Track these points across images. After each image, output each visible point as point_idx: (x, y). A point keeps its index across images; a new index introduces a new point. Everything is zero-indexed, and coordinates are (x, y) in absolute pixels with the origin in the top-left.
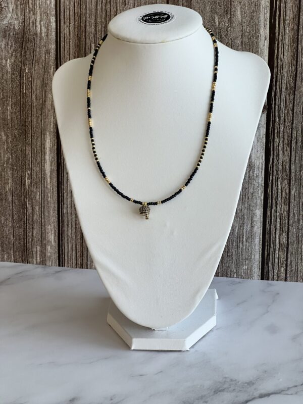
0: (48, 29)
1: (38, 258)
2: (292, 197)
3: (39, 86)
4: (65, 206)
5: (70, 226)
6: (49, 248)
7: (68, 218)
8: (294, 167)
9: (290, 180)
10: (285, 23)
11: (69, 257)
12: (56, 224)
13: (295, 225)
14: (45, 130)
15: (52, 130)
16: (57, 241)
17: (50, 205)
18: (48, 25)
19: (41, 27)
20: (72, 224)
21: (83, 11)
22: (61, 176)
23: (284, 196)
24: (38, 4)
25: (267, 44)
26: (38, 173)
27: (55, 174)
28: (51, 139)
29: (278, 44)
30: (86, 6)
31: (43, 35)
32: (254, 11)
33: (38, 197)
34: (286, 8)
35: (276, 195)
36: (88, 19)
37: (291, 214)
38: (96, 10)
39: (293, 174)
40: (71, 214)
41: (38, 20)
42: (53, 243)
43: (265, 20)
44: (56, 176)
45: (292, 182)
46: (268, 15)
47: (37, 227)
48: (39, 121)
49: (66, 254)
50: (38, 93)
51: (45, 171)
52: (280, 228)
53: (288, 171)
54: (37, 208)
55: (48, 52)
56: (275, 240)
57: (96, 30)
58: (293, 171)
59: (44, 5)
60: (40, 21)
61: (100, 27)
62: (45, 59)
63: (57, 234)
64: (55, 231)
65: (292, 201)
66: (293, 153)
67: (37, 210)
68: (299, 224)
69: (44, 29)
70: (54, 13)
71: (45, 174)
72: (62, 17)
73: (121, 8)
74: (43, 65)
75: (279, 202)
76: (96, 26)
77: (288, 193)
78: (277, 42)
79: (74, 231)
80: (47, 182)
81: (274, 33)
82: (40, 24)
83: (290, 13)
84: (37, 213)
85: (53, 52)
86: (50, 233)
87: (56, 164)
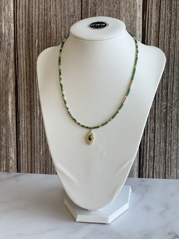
0: (9, 31)
1: (4, 168)
2: (156, 128)
3: (4, 65)
4: (21, 136)
5: (24, 148)
6: (11, 162)
7: (23, 143)
8: (157, 111)
9: (155, 119)
10: (151, 28)
11: (24, 167)
12: (15, 147)
13: (158, 145)
14: (8, 91)
15: (12, 91)
16: (16, 157)
17: (11, 136)
18: (9, 28)
19: (5, 29)
20: (25, 147)
21: (31, 20)
22: (18, 119)
23: (151, 128)
24: (3, 16)
25: (141, 39)
26: (4, 117)
27: (15, 117)
28: (12, 96)
29: (147, 40)
30: (32, 17)
31: (6, 34)
32: (133, 21)
33: (4, 131)
34: (151, 18)
35: (147, 128)
36: (33, 25)
37: (156, 139)
38: (39, 19)
39: (157, 116)
40: (25, 141)
41: (3, 25)
42: (13, 158)
43: (139, 26)
44: (15, 118)
45: (156, 120)
46: (141, 23)
47: (4, 149)
48: (5, 86)
49: (22, 165)
50: (4, 69)
51: (8, 115)
52: (150, 147)
53: (154, 113)
54: (4, 138)
55: (9, 44)
56: (147, 154)
57: (38, 32)
58: (157, 113)
59: (7, 16)
60: (5, 26)
61: (41, 30)
62: (8, 48)
63: (16, 153)
64: (15, 151)
65: (156, 131)
66: (157, 103)
67: (4, 139)
68: (160, 144)
69: (7, 31)
70: (13, 21)
71: (8, 117)
72: (18, 24)
73: (54, 18)
74: (6, 52)
75: (149, 132)
76: (38, 29)
77: (154, 126)
78: (146, 39)
79: (26, 151)
80: (10, 122)
81: (145, 33)
82: (4, 28)
83: (154, 21)
84: (4, 141)
85: (12, 44)
86: (12, 153)
87: (15, 111)
